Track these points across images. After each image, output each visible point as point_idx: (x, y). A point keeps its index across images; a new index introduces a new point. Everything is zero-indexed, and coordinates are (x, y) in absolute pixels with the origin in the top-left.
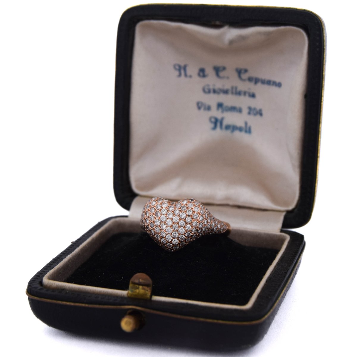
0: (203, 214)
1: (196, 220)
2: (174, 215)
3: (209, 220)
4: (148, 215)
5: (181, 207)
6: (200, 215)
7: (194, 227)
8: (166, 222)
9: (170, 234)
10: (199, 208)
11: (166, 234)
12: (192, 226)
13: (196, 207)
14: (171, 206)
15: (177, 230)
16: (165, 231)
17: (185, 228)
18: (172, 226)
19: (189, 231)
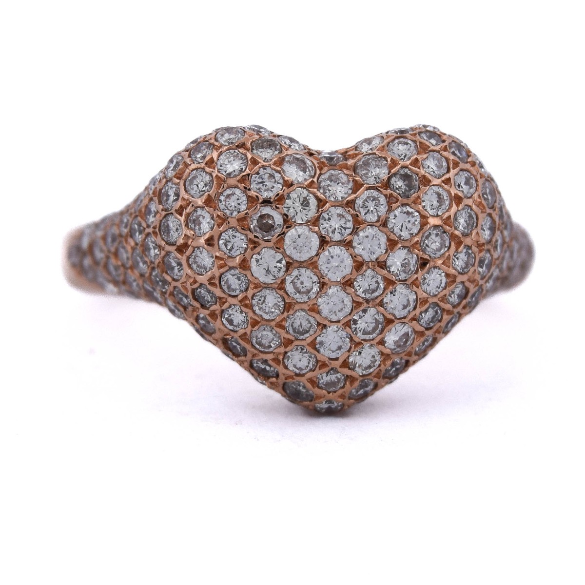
0: (492, 207)
1: (468, 241)
4: (205, 228)
6: (482, 212)
7: (460, 279)
8: (316, 262)
9: (343, 324)
10: (475, 173)
11: (319, 324)
12: (451, 276)
13: (462, 170)
14: (333, 172)
15: (378, 301)
16: (314, 309)
17: (418, 287)
18: (352, 283)
19: (435, 300)
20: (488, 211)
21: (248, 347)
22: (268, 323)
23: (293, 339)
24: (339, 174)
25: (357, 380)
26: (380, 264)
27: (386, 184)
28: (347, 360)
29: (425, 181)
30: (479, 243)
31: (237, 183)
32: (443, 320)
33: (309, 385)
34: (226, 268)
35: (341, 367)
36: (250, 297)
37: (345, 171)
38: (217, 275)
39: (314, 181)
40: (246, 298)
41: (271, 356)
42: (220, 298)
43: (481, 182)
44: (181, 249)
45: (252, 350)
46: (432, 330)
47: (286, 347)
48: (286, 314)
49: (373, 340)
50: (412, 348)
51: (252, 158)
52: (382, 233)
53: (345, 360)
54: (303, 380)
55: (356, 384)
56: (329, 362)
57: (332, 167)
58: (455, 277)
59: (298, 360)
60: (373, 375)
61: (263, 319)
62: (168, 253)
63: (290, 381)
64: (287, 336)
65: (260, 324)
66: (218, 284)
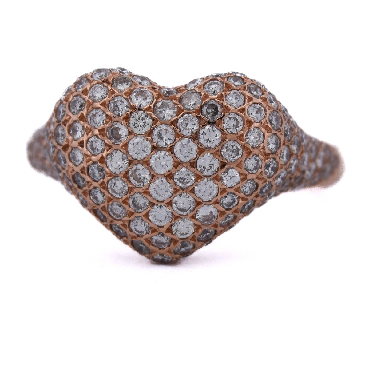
0: (278, 130)
1: (256, 151)
2: (179, 136)
3: (294, 148)
4: (79, 135)
5: (202, 107)
6: (267, 132)
7: (250, 177)
8: (148, 161)
9: (166, 204)
10: (265, 106)
11: (150, 203)
12: (244, 174)
13: (254, 103)
14: (165, 101)
15: (190, 189)
16: (147, 192)
17: (219, 181)
18: (173, 176)
19: (232, 190)
20: (273, 132)
21: (107, 215)
22: (117, 200)
23: (134, 211)
24: (169, 102)
25: (178, 241)
26: (192, 164)
27: (199, 111)
28: (170, 228)
29: (226, 110)
30: (265, 153)
31: (100, 106)
32: (239, 205)
33: (146, 244)
34: (91, 162)
35: (166, 232)
36: (106, 182)
37: (174, 100)
38: (86, 167)
39: (151, 107)
40: (103, 183)
41: (121, 223)
42: (88, 182)
43: (269, 112)
44: (65, 148)
45: (109, 218)
46: (231, 210)
47: (130, 217)
48: (128, 195)
49: (187, 215)
50: (217, 222)
51: (111, 89)
52: (194, 143)
53: (169, 227)
54: (142, 239)
55: (179, 244)
56: (158, 229)
57: (165, 98)
58: (246, 175)
59: (139, 226)
60: (190, 238)
61: (114, 197)
62: (59, 151)
63: (134, 239)
64: (130, 209)
65: (112, 201)
66: (86, 173)
